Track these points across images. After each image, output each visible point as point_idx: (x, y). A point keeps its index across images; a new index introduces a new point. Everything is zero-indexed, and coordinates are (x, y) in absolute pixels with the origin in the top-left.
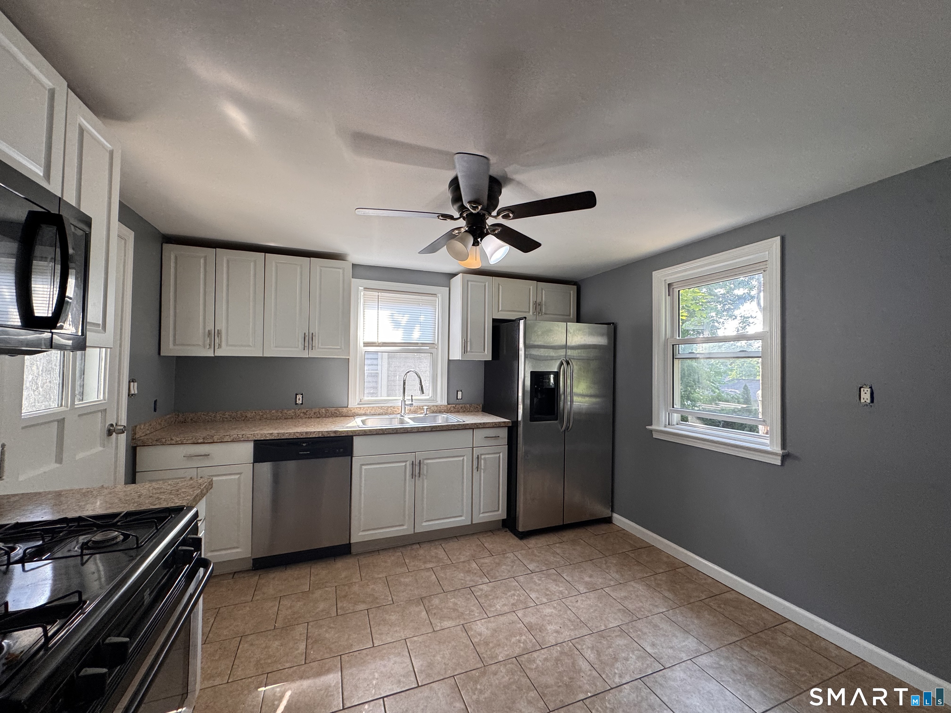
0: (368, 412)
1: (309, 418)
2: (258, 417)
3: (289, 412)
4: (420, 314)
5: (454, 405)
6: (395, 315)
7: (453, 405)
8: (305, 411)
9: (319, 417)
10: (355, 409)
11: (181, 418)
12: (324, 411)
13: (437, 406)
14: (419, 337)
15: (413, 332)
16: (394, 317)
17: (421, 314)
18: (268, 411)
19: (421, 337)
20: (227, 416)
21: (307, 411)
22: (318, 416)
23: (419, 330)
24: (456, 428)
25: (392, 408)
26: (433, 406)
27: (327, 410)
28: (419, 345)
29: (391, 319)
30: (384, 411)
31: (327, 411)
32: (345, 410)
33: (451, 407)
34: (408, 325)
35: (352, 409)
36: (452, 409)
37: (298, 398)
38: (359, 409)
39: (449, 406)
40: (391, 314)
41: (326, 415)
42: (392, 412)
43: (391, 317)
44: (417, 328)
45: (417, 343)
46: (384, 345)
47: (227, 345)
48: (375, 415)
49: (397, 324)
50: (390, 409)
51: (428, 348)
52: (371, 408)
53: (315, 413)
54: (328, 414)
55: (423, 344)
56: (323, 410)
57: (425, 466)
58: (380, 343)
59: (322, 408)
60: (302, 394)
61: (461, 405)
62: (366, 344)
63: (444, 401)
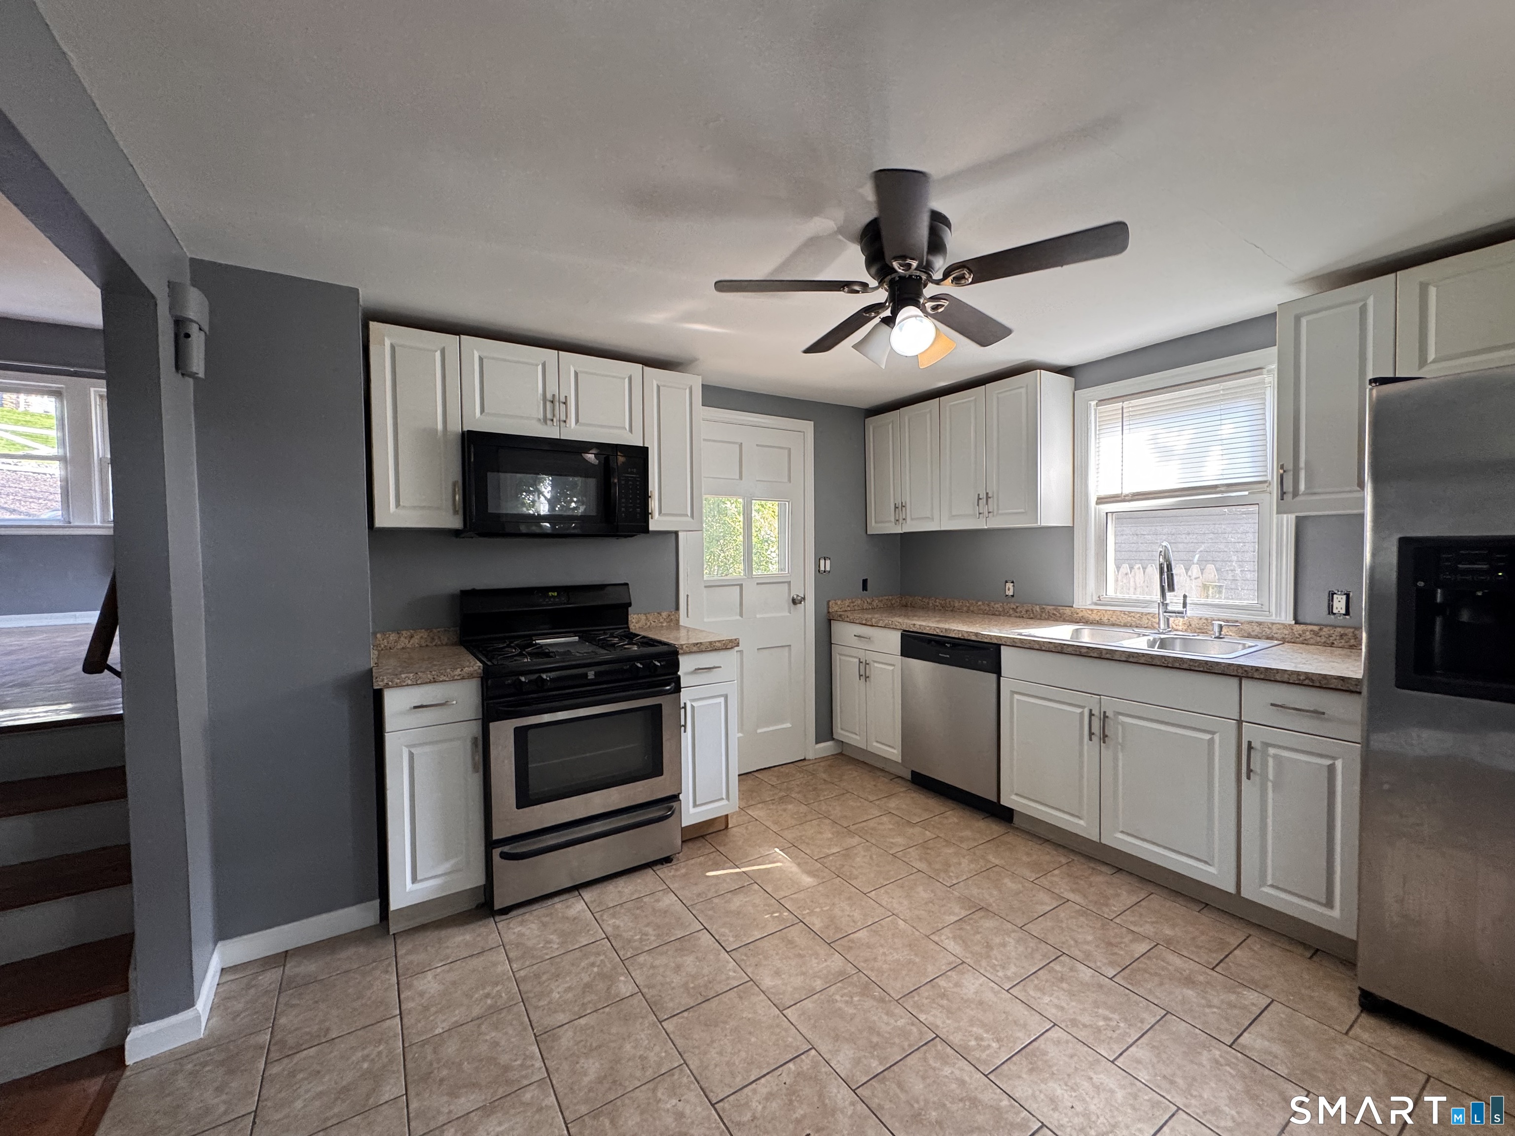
0: (1105, 619)
1: (1019, 617)
2: (965, 609)
3: (997, 606)
4: (1219, 423)
5: (1316, 628)
6: (1159, 436)
7: (1310, 627)
8: (1015, 607)
9: (1032, 618)
10: (1084, 612)
11: (904, 602)
12: (1038, 610)
13: (1260, 624)
14: (1221, 472)
15: (1206, 464)
16: (1159, 441)
17: (1223, 422)
18: (974, 602)
19: (1225, 472)
20: (937, 604)
21: (1017, 607)
22: (1032, 615)
23: (1220, 457)
24: (1185, 666)
25: (1149, 618)
26: (1250, 623)
27: (1043, 608)
28: (1218, 489)
29: (1153, 446)
30: (1135, 621)
31: (1043, 610)
32: (1068, 611)
33: (1304, 631)
34: (1192, 451)
35: (1078, 611)
36: (1308, 635)
37: (1007, 587)
38: (1090, 613)
39: (1298, 627)
40: (1151, 437)
41: (1041, 616)
42: (1149, 625)
43: (1152, 442)
44: (1216, 451)
45: (1216, 486)
46: (1136, 497)
47: (912, 519)
48: (1118, 625)
49: (1165, 453)
50: (1145, 617)
51: (1246, 493)
52: (1111, 612)
53: (1027, 611)
54: (1044, 615)
55: (1230, 487)
56: (1038, 608)
57: (1120, 727)
58: (1127, 496)
59: (1036, 605)
60: (1013, 582)
61: (1339, 629)
62: (1101, 501)
63: (1283, 614)
